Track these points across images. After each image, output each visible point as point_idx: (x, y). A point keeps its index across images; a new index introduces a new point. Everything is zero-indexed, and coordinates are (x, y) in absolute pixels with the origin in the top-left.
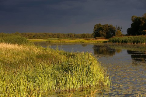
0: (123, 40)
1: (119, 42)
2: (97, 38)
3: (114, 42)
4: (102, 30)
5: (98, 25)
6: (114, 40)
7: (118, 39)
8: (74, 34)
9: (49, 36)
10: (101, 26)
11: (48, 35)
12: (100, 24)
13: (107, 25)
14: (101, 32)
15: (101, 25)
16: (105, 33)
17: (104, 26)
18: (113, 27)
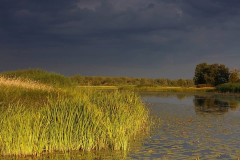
0: (236, 88)
1: (230, 91)
2: (199, 85)
3: (224, 90)
4: (209, 73)
5: (202, 66)
6: (223, 88)
7: (231, 86)
8: (167, 80)
9: (128, 82)
10: (207, 67)
11: (126, 81)
12: (205, 64)
13: (216, 65)
14: (206, 75)
15: (208, 64)
16: (212, 79)
17: (211, 66)
18: (226, 68)
